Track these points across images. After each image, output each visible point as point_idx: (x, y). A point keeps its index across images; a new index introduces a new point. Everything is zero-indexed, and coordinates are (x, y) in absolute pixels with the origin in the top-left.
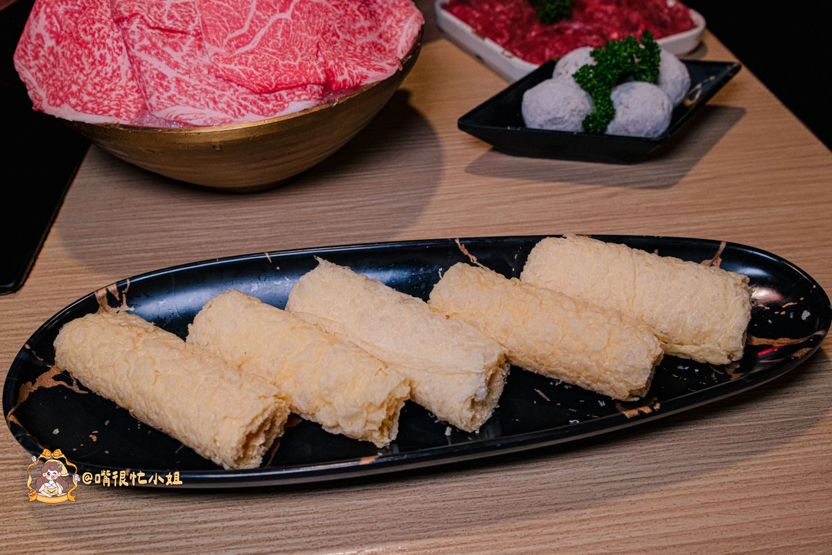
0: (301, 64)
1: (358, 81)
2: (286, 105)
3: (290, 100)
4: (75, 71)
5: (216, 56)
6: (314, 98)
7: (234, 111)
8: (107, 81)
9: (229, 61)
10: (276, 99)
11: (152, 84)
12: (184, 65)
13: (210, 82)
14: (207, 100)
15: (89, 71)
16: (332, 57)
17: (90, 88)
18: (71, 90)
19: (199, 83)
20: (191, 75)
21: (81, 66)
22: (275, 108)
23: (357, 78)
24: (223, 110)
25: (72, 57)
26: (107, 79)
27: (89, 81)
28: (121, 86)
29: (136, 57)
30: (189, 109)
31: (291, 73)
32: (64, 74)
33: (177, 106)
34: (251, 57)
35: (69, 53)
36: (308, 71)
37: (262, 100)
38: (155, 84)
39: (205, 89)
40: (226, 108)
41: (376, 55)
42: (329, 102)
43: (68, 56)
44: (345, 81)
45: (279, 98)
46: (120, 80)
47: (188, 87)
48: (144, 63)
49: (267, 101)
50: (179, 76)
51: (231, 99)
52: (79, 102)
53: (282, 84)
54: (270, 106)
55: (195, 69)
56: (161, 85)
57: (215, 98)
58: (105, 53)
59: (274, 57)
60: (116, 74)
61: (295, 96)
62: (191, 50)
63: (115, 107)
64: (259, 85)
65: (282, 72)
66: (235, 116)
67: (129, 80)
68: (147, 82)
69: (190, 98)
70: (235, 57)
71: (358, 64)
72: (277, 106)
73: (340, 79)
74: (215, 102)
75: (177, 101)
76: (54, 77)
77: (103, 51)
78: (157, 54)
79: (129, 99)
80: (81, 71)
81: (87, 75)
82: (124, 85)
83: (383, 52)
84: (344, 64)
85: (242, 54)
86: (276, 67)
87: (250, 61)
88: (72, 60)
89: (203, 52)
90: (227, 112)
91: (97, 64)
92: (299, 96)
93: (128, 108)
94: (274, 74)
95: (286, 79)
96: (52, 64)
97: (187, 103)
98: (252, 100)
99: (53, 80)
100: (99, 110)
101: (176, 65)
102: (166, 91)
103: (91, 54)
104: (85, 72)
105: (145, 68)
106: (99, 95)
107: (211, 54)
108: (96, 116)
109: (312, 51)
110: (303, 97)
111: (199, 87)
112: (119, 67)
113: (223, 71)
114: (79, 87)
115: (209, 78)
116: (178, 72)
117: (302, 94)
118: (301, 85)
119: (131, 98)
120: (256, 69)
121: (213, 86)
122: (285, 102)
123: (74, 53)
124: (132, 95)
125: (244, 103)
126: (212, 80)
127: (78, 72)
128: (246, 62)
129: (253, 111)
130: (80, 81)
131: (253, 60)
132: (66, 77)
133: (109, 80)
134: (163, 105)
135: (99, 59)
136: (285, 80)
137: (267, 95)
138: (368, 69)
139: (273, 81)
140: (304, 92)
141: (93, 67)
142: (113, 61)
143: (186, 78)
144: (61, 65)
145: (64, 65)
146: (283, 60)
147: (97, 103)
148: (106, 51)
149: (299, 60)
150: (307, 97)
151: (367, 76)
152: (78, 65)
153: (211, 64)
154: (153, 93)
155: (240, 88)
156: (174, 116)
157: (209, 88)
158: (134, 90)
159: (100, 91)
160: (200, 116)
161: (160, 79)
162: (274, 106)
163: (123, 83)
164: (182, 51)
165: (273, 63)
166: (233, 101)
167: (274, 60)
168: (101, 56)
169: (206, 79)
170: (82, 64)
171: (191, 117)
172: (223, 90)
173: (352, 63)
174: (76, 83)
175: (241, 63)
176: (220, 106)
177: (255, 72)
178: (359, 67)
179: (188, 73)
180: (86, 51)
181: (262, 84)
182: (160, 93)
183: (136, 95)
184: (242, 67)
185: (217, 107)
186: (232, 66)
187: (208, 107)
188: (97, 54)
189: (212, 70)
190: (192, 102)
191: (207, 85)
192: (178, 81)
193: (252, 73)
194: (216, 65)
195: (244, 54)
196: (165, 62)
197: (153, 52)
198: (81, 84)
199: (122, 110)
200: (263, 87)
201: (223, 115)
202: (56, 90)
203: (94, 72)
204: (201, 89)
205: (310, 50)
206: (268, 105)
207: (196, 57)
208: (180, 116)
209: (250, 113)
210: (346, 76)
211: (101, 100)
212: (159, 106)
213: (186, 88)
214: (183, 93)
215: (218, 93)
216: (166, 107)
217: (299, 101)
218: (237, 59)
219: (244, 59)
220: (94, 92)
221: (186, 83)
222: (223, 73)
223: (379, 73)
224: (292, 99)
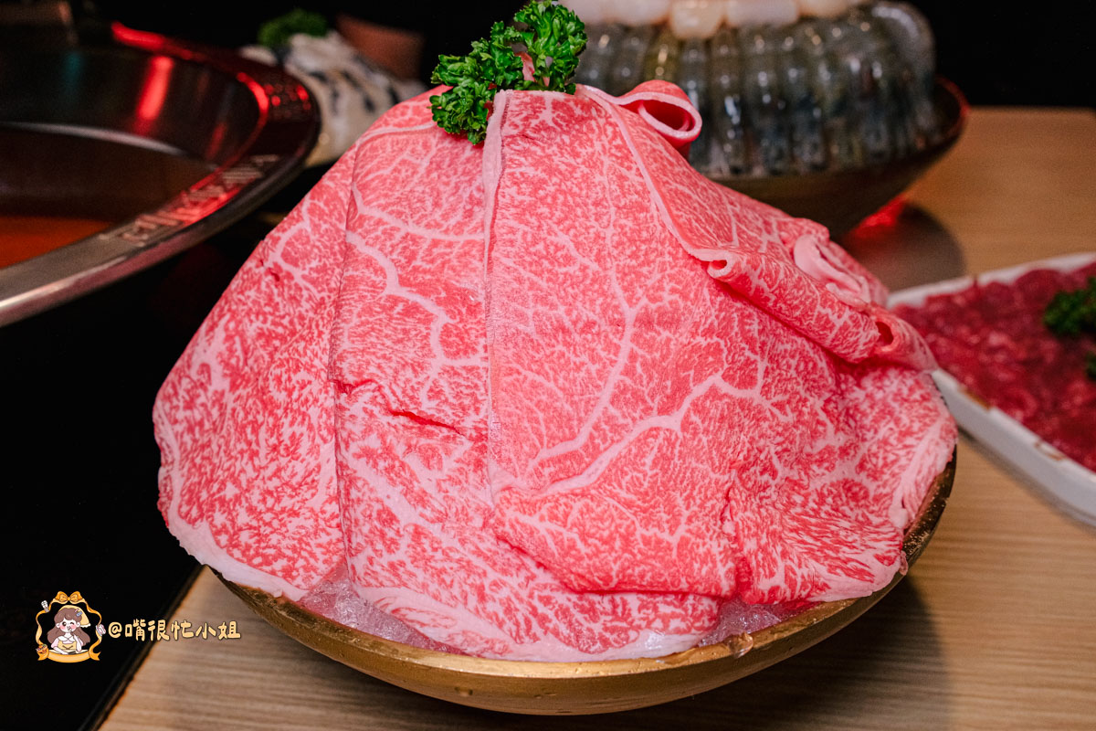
0: (683, 543)
1: (804, 594)
2: (632, 634)
3: (644, 624)
4: (242, 452)
5: (507, 494)
6: (698, 629)
7: (517, 624)
8: (289, 491)
9: (529, 507)
10: (614, 612)
11: (366, 529)
12: (437, 501)
13: (482, 546)
14: (467, 588)
15: (264, 462)
16: (754, 529)
17: (255, 497)
18: (222, 494)
19: (458, 546)
20: (448, 524)
21: (254, 446)
22: (607, 635)
23: (804, 586)
24: (493, 617)
25: (245, 422)
26: (291, 487)
27: (258, 482)
28: (312, 510)
29: (347, 467)
30: (425, 601)
31: (658, 565)
32: (222, 454)
33: (403, 588)
34: (578, 505)
35: (242, 415)
36: (696, 566)
37: (583, 610)
38: (371, 532)
39: (469, 562)
40: (501, 615)
41: (848, 512)
42: (730, 641)
43: (239, 420)
44: (774, 590)
45: (619, 610)
46: (313, 495)
47: (435, 550)
48: (360, 483)
49: (591, 612)
50: (421, 522)
51: (517, 595)
52: (228, 524)
53: (633, 583)
54: (597, 628)
55: (456, 514)
56: (383, 535)
57: (483, 586)
58: (302, 435)
59: (628, 513)
60: (309, 480)
61: (657, 616)
62: (460, 470)
63: (289, 553)
64: (582, 577)
65: (639, 557)
66: (517, 638)
67: (330, 500)
68: (357, 521)
69: (432, 575)
70: (544, 501)
71: (810, 552)
72: (613, 630)
73: (764, 585)
74: (482, 597)
75: (405, 577)
76: (206, 452)
77: (298, 429)
78: (389, 470)
79: (319, 541)
80: (251, 458)
81: (258, 469)
82: (317, 509)
83: (863, 502)
84: (779, 549)
85: (561, 495)
86: (627, 539)
87: (575, 514)
88: (244, 427)
89: (483, 477)
90: (500, 625)
91: (282, 452)
92: (666, 619)
93: (312, 561)
94: (620, 557)
95: (645, 572)
96: (214, 423)
97: (425, 586)
98: (561, 606)
99: (203, 458)
100: (257, 554)
101: (421, 499)
102: (390, 551)
103: (277, 427)
104: (257, 462)
105: (360, 495)
106: (268, 517)
107: (496, 485)
108: (246, 567)
109: (713, 506)
110: (675, 623)
111: (457, 556)
112: (319, 467)
113: (512, 526)
114: (237, 491)
115: (480, 538)
116: (422, 515)
117: (674, 616)
118: (676, 593)
119: (324, 539)
120: (584, 536)
121: (487, 558)
122: (632, 626)
123: (250, 418)
124: (328, 534)
125: (541, 609)
126: (488, 544)
127: (246, 456)
128: (566, 515)
129: (556, 634)
130: (243, 478)
131: (582, 514)
132: (224, 459)
133: (294, 489)
134: (377, 579)
135: (288, 443)
136: (642, 576)
137: (596, 598)
138: (831, 569)
139: (613, 574)
140: (679, 611)
141: (273, 455)
142: (310, 452)
143: (435, 529)
144: (224, 432)
145: (229, 434)
146: (646, 526)
147: (259, 534)
148: (304, 429)
149: (682, 530)
150: (683, 626)
151: (825, 585)
152: (249, 444)
153: (493, 507)
154: (363, 548)
155: (539, 572)
156: (391, 608)
157: (478, 562)
158: (334, 523)
159: (270, 510)
160: (444, 622)
161: (383, 522)
162: (606, 629)
163: (316, 502)
164: (440, 469)
165: (622, 530)
166: (521, 600)
167: (627, 523)
168: (293, 435)
169: (475, 539)
170: (258, 444)
171: (425, 618)
172: (505, 572)
173: (798, 549)
174: (236, 482)
175: (553, 518)
176: (491, 607)
177: (580, 545)
178: (812, 563)
179: (441, 518)
180: (271, 420)
181: (587, 576)
182: (376, 551)
183: (336, 534)
184: (554, 527)
185: (484, 608)
186: (532, 521)
187: (466, 604)
188: (286, 432)
189: (492, 521)
190: (433, 587)
191: (474, 553)
192: (418, 533)
193: (573, 547)
194: (501, 511)
195: (566, 496)
196: (401, 487)
197: (382, 464)
198: (244, 485)
199: (301, 563)
200: (589, 582)
201: (490, 631)
202: (200, 483)
203: (273, 467)
204: (459, 561)
205: (709, 504)
206: (592, 625)
207: (465, 485)
208: (403, 611)
209: (551, 636)
210: (779, 580)
211: (269, 530)
212: (368, 578)
213: (430, 552)
214: (421, 563)
215: (493, 575)
216: (382, 585)
217: (662, 630)
218: (548, 505)
219: (562, 508)
220: (261, 507)
221: (433, 540)
222: (511, 531)
223: (854, 582)
224: (649, 625)
